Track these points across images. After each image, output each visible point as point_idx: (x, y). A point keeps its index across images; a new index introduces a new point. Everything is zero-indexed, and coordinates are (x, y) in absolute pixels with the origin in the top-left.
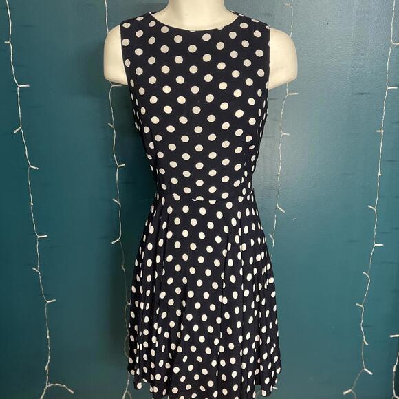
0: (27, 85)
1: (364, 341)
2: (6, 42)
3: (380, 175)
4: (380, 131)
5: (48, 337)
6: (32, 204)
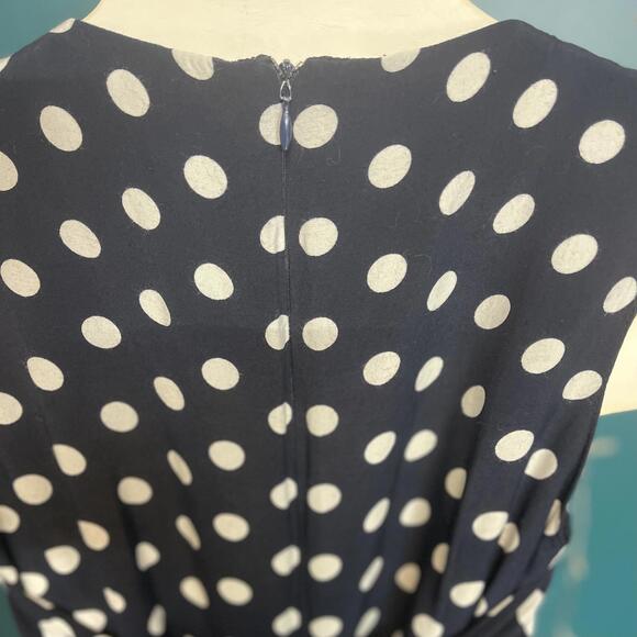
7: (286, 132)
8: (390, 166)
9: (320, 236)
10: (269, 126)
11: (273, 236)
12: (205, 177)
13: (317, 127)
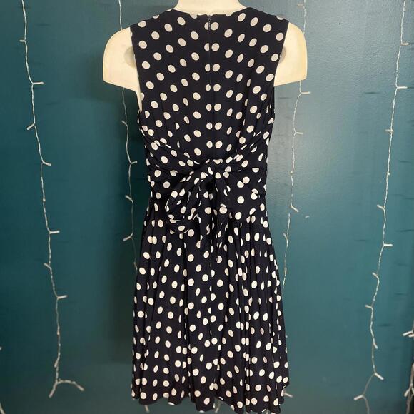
0: (41, 83)
1: (374, 344)
2: (21, 41)
3: (388, 174)
4: (389, 130)
5: (58, 333)
6: (44, 200)
7: (209, 28)
8: (228, 33)
9: (216, 47)
10: (206, 26)
11: (207, 47)
12: (195, 36)
13: (215, 26)
